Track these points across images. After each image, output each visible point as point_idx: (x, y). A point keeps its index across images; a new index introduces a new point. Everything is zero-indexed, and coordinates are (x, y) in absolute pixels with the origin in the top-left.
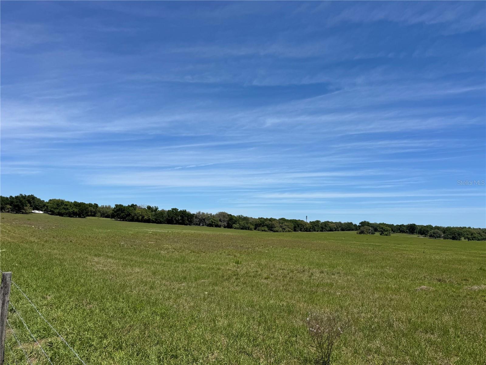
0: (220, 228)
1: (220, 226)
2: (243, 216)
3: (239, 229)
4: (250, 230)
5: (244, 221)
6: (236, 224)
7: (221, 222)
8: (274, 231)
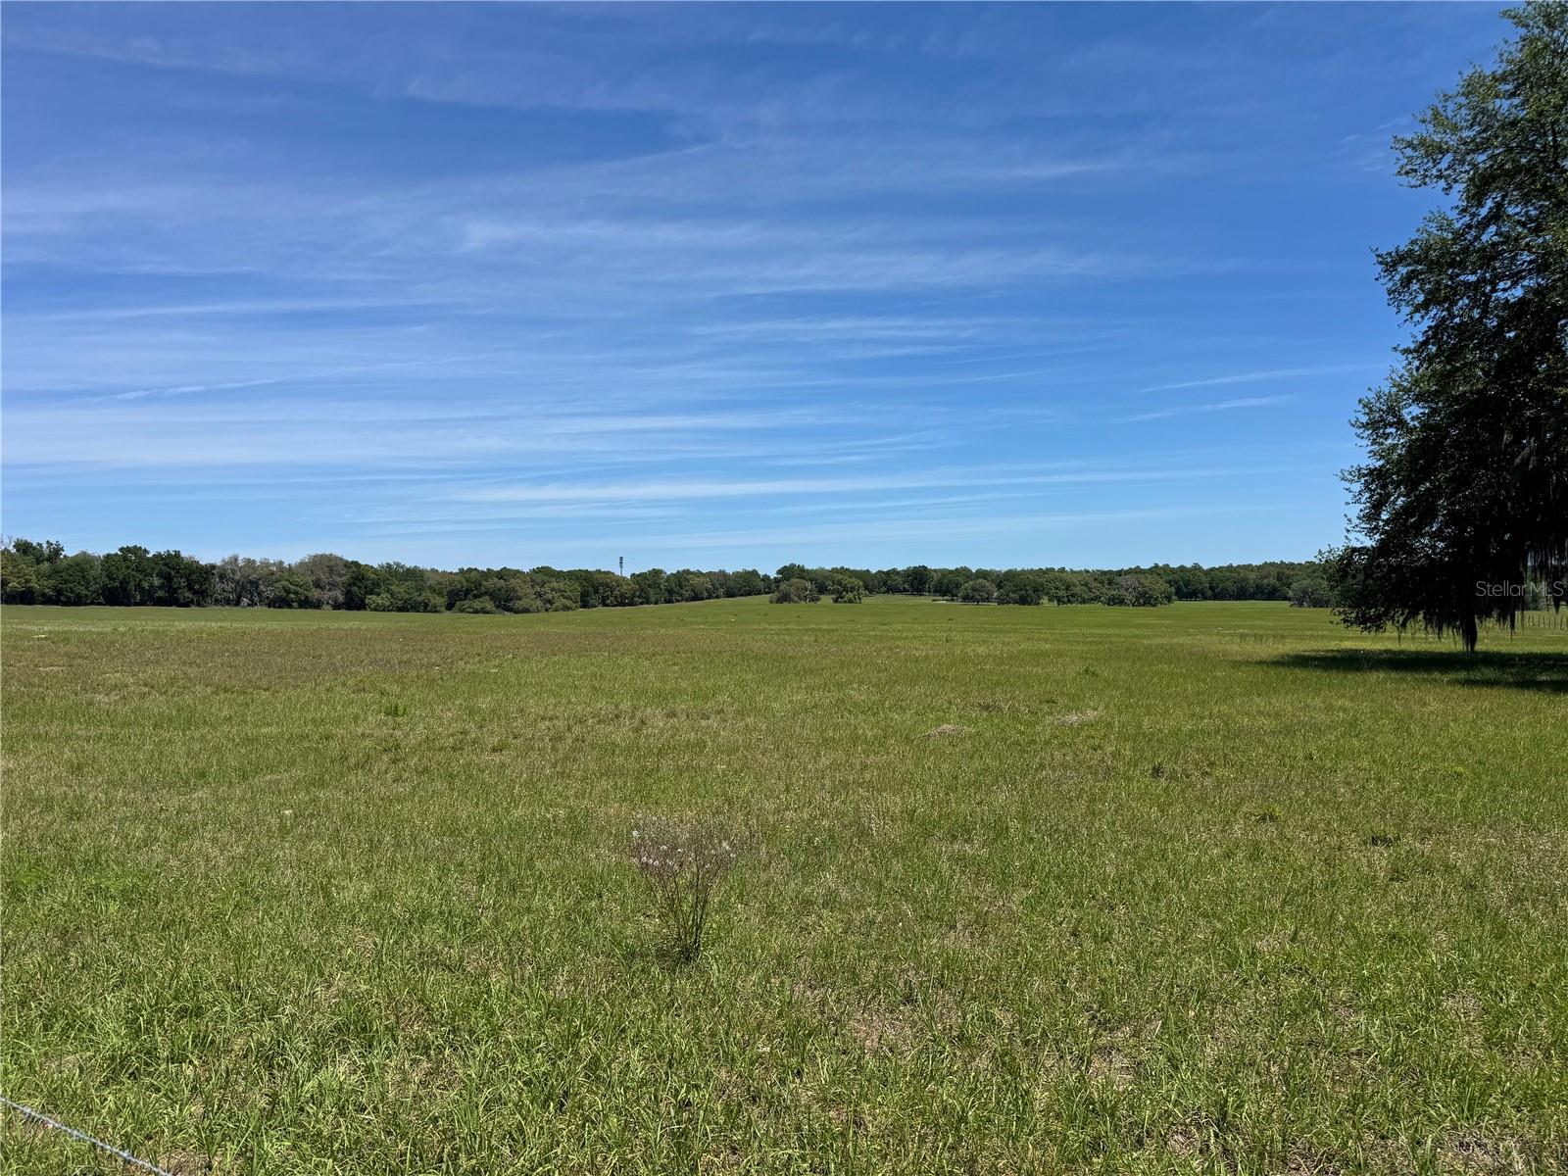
0: (317, 611)
1: (318, 605)
2: (402, 567)
3: (391, 611)
4: (431, 612)
5: (406, 584)
6: (378, 594)
7: (319, 590)
8: (517, 612)
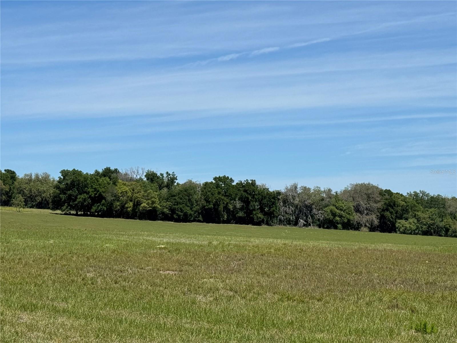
0: (356, 232)
1: (357, 227)
2: (427, 195)
3: (417, 234)
4: (451, 236)
5: (431, 210)
6: (407, 219)
7: (358, 214)
